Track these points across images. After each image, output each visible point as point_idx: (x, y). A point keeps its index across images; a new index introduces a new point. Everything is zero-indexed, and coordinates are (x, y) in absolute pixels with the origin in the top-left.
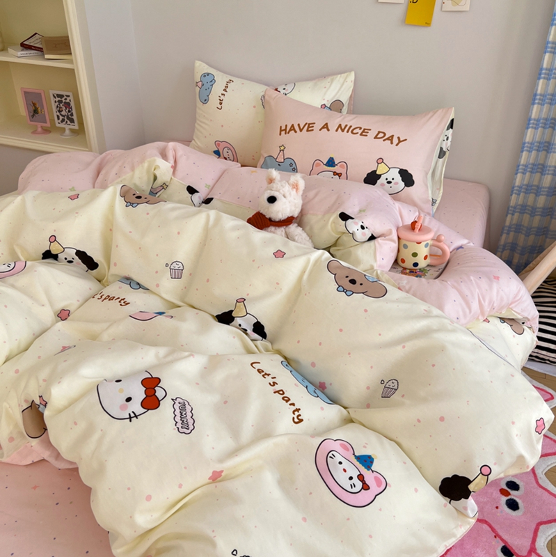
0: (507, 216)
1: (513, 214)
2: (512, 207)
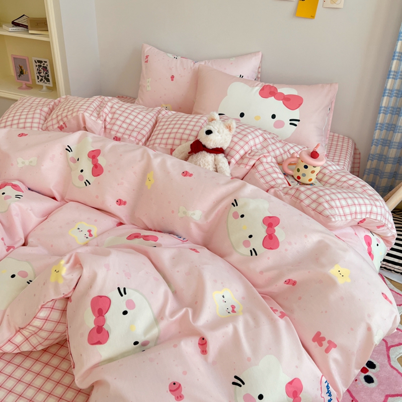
0: (368, 161)
2: (372, 155)
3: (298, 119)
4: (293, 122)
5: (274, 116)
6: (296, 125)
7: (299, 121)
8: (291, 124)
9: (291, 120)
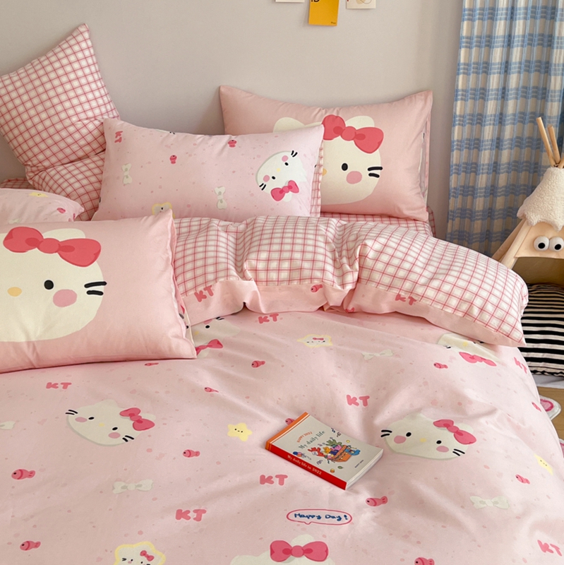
0: (448, 222)
1: (453, 220)
2: (451, 211)
3: (380, 166)
4: (374, 171)
5: (345, 167)
6: (377, 176)
7: (381, 168)
8: (370, 175)
9: (369, 169)
